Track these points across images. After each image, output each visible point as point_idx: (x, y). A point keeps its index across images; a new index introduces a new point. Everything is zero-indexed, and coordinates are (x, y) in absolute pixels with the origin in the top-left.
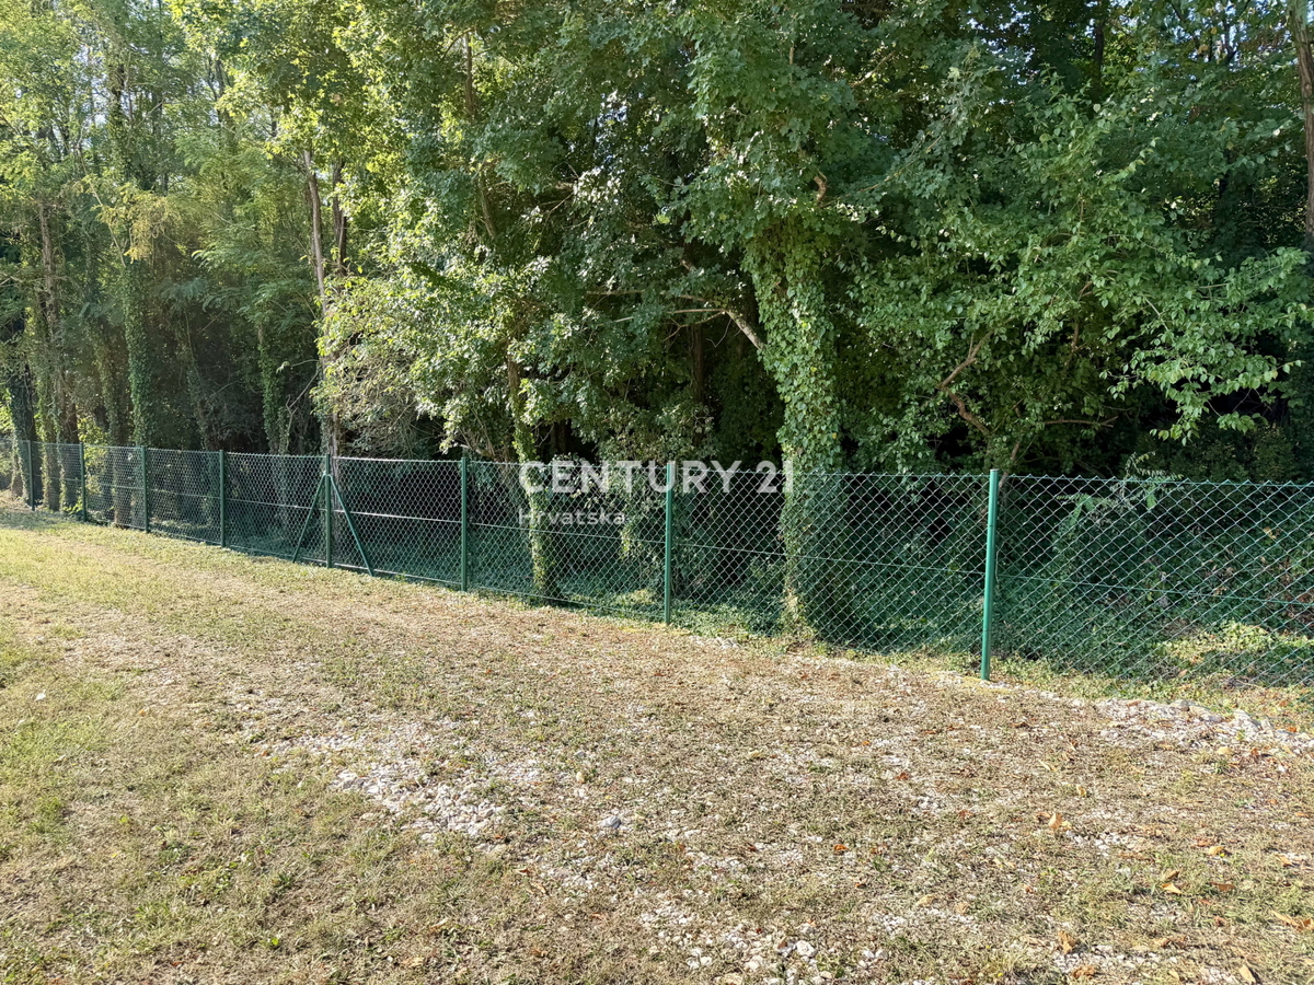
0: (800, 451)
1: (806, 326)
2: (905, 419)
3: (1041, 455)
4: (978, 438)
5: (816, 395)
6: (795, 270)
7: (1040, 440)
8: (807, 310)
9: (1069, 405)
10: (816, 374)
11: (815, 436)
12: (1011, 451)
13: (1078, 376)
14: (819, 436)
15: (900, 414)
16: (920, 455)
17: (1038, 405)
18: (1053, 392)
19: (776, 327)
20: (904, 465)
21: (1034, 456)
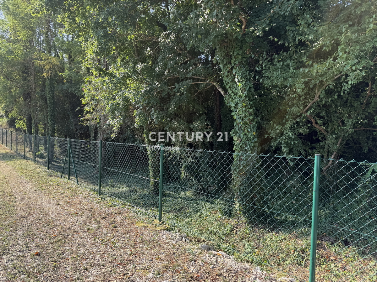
0: (240, 140)
1: (240, 85)
2: (286, 126)
3: (352, 144)
4: (322, 136)
5: (245, 116)
6: (235, 61)
7: (352, 137)
8: (241, 78)
9: (366, 121)
10: (245, 107)
11: (245, 134)
12: (338, 142)
13: (371, 107)
14: (247, 133)
15: (283, 125)
16: (292, 143)
17: (350, 120)
18: (358, 115)
19: (230, 87)
20: (285, 147)
21: (349, 144)
